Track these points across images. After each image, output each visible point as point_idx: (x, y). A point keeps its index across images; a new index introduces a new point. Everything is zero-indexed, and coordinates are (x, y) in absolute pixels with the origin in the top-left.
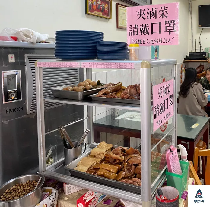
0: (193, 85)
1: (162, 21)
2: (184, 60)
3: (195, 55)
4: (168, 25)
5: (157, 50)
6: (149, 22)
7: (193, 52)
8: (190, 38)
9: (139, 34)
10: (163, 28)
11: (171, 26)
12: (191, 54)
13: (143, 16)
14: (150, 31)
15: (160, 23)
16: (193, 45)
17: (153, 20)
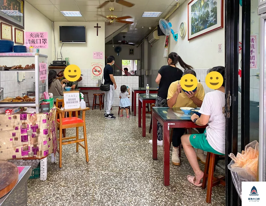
0: (54, 80)
1: (41, 39)
2: (49, 66)
3: (57, 63)
4: (44, 40)
5: (39, 51)
6: (35, 39)
7: (55, 61)
8: (53, 50)
9: (31, 43)
10: (42, 42)
11: (45, 41)
12: (55, 62)
13: (33, 36)
14: (36, 42)
15: (40, 40)
16: (55, 55)
17: (37, 38)
